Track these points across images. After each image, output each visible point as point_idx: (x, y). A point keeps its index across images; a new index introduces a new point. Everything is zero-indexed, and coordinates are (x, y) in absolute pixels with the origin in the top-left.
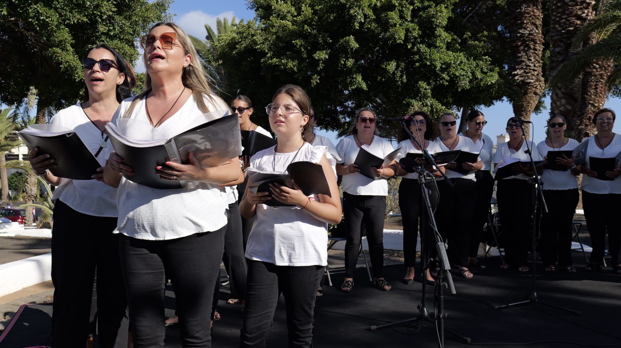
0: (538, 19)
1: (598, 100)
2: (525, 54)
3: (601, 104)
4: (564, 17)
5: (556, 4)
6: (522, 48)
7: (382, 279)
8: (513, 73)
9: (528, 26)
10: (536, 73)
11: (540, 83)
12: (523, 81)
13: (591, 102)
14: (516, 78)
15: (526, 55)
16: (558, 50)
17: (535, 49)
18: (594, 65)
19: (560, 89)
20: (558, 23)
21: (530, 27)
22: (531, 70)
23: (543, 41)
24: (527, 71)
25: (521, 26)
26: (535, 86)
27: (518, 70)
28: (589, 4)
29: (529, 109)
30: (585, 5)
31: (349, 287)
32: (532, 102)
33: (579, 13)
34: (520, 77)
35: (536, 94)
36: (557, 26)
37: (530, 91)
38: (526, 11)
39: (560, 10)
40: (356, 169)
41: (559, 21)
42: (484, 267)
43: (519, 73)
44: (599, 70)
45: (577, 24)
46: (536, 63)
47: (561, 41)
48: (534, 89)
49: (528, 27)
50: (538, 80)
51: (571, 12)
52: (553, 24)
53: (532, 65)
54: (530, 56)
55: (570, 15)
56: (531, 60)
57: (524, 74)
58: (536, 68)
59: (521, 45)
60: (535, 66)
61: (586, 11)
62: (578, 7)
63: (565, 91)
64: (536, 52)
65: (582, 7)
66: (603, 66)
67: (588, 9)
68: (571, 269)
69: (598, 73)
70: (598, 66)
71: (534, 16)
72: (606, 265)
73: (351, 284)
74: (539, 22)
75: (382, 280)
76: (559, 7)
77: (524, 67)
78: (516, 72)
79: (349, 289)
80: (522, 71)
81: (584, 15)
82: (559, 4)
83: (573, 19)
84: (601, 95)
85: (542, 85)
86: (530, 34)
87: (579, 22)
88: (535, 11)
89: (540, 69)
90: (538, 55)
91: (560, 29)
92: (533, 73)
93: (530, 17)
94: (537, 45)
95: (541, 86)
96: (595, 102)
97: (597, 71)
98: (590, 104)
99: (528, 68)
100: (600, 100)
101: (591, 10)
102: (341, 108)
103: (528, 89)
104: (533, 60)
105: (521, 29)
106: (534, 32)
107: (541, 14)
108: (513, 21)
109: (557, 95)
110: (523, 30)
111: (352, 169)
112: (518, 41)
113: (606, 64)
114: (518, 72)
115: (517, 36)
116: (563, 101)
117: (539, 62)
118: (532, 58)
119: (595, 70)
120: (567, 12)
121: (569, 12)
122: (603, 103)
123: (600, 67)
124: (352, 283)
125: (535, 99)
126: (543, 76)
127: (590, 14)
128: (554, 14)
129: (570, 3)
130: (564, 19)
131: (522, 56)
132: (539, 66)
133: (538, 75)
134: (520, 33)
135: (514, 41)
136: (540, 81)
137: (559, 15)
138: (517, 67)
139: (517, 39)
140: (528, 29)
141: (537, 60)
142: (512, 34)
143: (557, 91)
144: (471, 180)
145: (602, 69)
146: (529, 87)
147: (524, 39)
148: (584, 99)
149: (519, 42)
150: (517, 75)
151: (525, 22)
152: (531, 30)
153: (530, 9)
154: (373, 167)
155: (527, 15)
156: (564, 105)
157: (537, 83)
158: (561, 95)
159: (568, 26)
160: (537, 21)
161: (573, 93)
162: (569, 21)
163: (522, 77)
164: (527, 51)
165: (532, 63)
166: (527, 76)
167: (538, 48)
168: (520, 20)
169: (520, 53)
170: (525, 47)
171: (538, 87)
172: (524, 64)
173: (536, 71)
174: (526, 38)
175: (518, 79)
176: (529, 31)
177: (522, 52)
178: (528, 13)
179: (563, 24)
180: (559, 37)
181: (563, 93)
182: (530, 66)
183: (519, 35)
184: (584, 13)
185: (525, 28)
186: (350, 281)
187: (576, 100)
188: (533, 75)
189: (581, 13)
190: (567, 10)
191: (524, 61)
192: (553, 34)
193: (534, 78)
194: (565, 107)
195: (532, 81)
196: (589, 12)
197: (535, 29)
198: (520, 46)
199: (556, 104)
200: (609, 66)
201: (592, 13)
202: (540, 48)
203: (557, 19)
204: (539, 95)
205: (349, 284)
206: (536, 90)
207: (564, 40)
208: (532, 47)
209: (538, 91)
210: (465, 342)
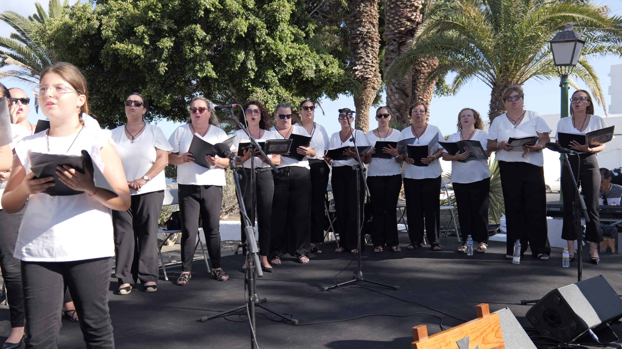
0: (375, 18)
1: (426, 96)
2: (363, 51)
3: (428, 100)
4: (396, 18)
5: (389, 6)
6: (361, 45)
7: (220, 269)
8: (354, 68)
9: (366, 24)
10: (374, 69)
11: (378, 78)
12: (362, 76)
13: (421, 97)
14: (356, 73)
15: (365, 52)
16: (392, 49)
17: (373, 47)
18: (423, 63)
19: (394, 84)
20: (391, 23)
21: (368, 25)
22: (370, 66)
23: (380, 40)
24: (366, 67)
25: (360, 24)
26: (373, 81)
27: (358, 66)
28: (417, 8)
29: (369, 102)
30: (413, 8)
31: (185, 281)
32: (370, 96)
33: (409, 15)
34: (360, 72)
35: (374, 88)
36: (391, 26)
37: (368, 85)
38: (365, 10)
39: (393, 11)
40: (190, 158)
41: (392, 21)
42: (321, 251)
43: (359, 69)
44: (426, 68)
45: (407, 25)
46: (373, 59)
47: (395, 40)
48: (372, 84)
49: (366, 26)
50: (375, 76)
51: (402, 14)
52: (387, 24)
53: (370, 61)
54: (369, 53)
55: (401, 16)
56: (369, 57)
57: (364, 70)
58: (373, 65)
59: (361, 42)
60: (372, 62)
61: (415, 14)
62: (408, 10)
63: (398, 87)
64: (374, 49)
65: (411, 10)
66: (430, 65)
67: (416, 12)
68: (396, 249)
69: (426, 71)
70: (426, 65)
71: (372, 15)
72: (426, 243)
73: (187, 276)
74: (376, 22)
75: (220, 271)
76: (392, 8)
77: (364, 63)
78: (356, 68)
79: (185, 282)
80: (362, 67)
81: (413, 17)
82: (392, 6)
83: (404, 20)
84: (428, 91)
85: (379, 80)
86: (368, 32)
87: (409, 23)
88: (372, 10)
89: (377, 66)
90: (375, 53)
91: (393, 28)
92: (371, 69)
93: (368, 16)
94: (374, 43)
95: (378, 82)
96: (424, 97)
97: (425, 69)
98: (419, 99)
99: (367, 64)
100: (428, 95)
101: (418, 13)
102: (189, 98)
103: (367, 84)
104: (371, 57)
105: (360, 26)
106: (371, 30)
107: (377, 14)
108: (353, 19)
109: (391, 90)
110: (362, 28)
111: (187, 157)
112: (357, 38)
113: (433, 63)
114: (358, 67)
115: (356, 34)
116: (397, 96)
117: (376, 59)
118: (370, 55)
119: (423, 68)
120: (398, 13)
121: (401, 14)
122: (430, 98)
123: (427, 66)
124: (189, 276)
125: (373, 93)
126: (380, 72)
127: (418, 17)
128: (388, 14)
129: (401, 6)
130: (396, 19)
131: (361, 52)
132: (377, 63)
133: (375, 71)
134: (359, 30)
135: (354, 38)
136: (377, 77)
137: (392, 16)
138: (357, 62)
139: (357, 36)
140: (366, 27)
141: (375, 57)
142: (352, 31)
143: (391, 86)
144: (304, 168)
145: (429, 67)
146: (368, 82)
147: (363, 37)
148: (414, 93)
149: (359, 39)
150: (356, 70)
151: (364, 20)
152: (369, 29)
153: (368, 9)
154: (207, 155)
155: (365, 14)
156: (397, 100)
157: (375, 79)
158: (394, 90)
159: (400, 26)
160: (374, 20)
161: (406, 89)
162: (400, 21)
163: (362, 72)
164: (366, 48)
165: (370, 59)
166: (366, 72)
167: (375, 45)
168: (359, 18)
169: (360, 50)
170: (364, 44)
171: (376, 82)
172: (363, 60)
173: (374, 67)
174: (365, 35)
175: (358, 74)
176: (367, 29)
177: (361, 49)
178: (366, 13)
179: (395, 25)
180: (392, 36)
181: (396, 88)
182: (368, 62)
183: (358, 32)
184: (413, 15)
185: (364, 27)
186: (187, 274)
187: (407, 96)
188: (372, 71)
189: (411, 15)
190: (399, 11)
191: (363, 58)
192: (387, 33)
193: (372, 73)
194: (398, 101)
195: (370, 76)
196: (417, 14)
197: (372, 28)
198: (359, 44)
199: (390, 98)
200: (435, 65)
201: (419, 16)
202: (377, 45)
203: (391, 19)
204: (376, 89)
205: (185, 277)
206: (374, 85)
207: (397, 39)
208: (370, 44)
209: (376, 86)
210: (293, 324)
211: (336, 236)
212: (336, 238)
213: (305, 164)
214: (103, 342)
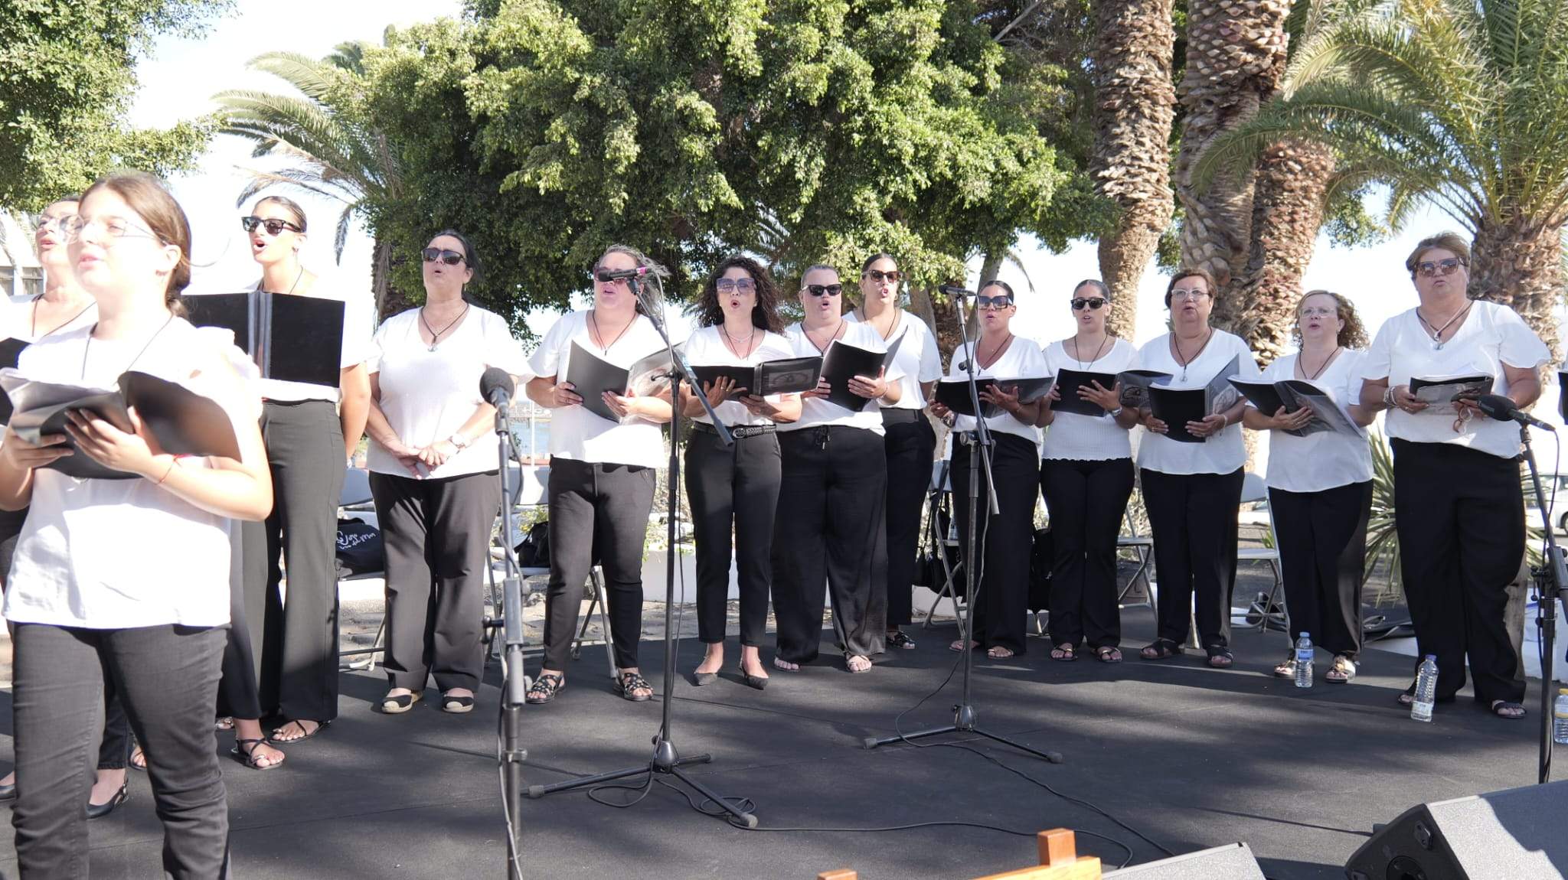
0: (1163, 43)
1: (1296, 250)
2: (1129, 128)
3: (1301, 261)
4: (1216, 42)
5: (1199, 11)
6: (1124, 113)
7: (634, 671)
8: (1101, 174)
9: (1138, 59)
10: (1154, 177)
11: (1164, 202)
12: (1122, 196)
13: (1279, 254)
14: (1107, 186)
15: (1132, 132)
16: (1200, 124)
17: (1153, 119)
18: (1291, 163)
19: (1201, 219)
20: (1202, 56)
21: (1144, 63)
22: (1143, 170)
23: (1174, 100)
24: (1133, 170)
25: (1122, 59)
26: (1150, 209)
27: (1112, 169)
28: (1274, 16)
29: (1136, 263)
30: (1265, 17)
31: (545, 692)
32: (1142, 247)
33: (1252, 35)
34: (1117, 184)
35: (1152, 227)
36: (1200, 65)
37: (1137, 219)
38: (1136, 23)
39: (1209, 26)
40: (572, 396)
41: (1205, 51)
42: (912, 646)
43: (1115, 176)
44: (1300, 177)
45: (1245, 63)
46: (1154, 152)
47: (1209, 102)
48: (1149, 216)
49: (1138, 64)
50: (1157, 194)
51: (1233, 33)
52: (1192, 59)
53: (1145, 157)
54: (1142, 135)
55: (1230, 38)
56: (1142, 144)
57: (1127, 179)
58: (1154, 166)
59: (1123, 106)
60: (1152, 159)
61: (1267, 32)
62: (1250, 21)
63: (1214, 225)
64: (1156, 125)
65: (1258, 21)
66: (1311, 169)
67: (1273, 27)
68: (1109, 654)
69: (1298, 184)
70: (1298, 168)
71: (1155, 35)
73: (552, 683)
74: (1166, 53)
75: (632, 675)
76: (1205, 17)
77: (1128, 161)
78: (1106, 173)
79: (543, 696)
80: (1123, 170)
81: (1262, 42)
82: (1206, 12)
83: (1237, 50)
84: (1302, 237)
85: (1167, 206)
86: (1142, 81)
87: (1250, 57)
88: (1157, 23)
89: (1164, 169)
90: (1161, 134)
91: (1206, 71)
92: (1147, 175)
93: (1145, 37)
94: (1159, 108)
95: (1164, 210)
96: (1288, 253)
97: (1296, 180)
98: (1276, 257)
99: (1136, 163)
100: (1300, 249)
101: (1279, 29)
102: (690, 244)
103: (1133, 215)
104: (1148, 144)
105: (1121, 65)
106: (1152, 75)
107: (1171, 32)
108: (1104, 46)
109: (1194, 233)
110: (1127, 68)
111: (563, 394)
112: (1114, 96)
113: (1319, 164)
114: (1113, 172)
115: (1112, 85)
116: (1208, 248)
117: (1163, 150)
118: (1146, 140)
119: (1290, 177)
120: (1223, 32)
121: (1230, 32)
122: (1307, 256)
123: (1303, 170)
124: (558, 681)
125: (1149, 239)
126: (1171, 185)
127: (1276, 40)
128: (1196, 33)
129: (1231, 11)
130: (1215, 47)
131: (1122, 133)
132: (1163, 160)
133: (1158, 181)
134: (1119, 76)
135: (1105, 96)
136: (1163, 198)
137: (1206, 37)
138: (1110, 159)
139: (1114, 92)
140: (1139, 68)
141: (1158, 146)
142: (1102, 78)
143: (1194, 223)
145: (1307, 175)
146: (1137, 211)
147: (1128, 94)
148: (1256, 243)
149: (1118, 98)
150: (1106, 180)
151: (1133, 50)
152: (1146, 72)
153: (1145, 19)
155: (1137, 34)
156: (1209, 259)
157: (1156, 202)
158: (1203, 234)
159: (1224, 66)
160: (1162, 48)
161: (1233, 231)
162: (1227, 53)
163: (1122, 184)
164: (1135, 121)
165: (1146, 152)
166: (1133, 183)
167: (1160, 115)
168: (1122, 45)
169: (1119, 126)
170: (1131, 111)
171: (1159, 212)
172: (1127, 153)
173: (1155, 171)
174: (1135, 89)
175: (1111, 191)
176: (1140, 72)
177: (1123, 124)
178: (1140, 29)
179: (1213, 61)
180: (1204, 91)
181: (1208, 229)
182: (1140, 159)
183: (1116, 81)
184: (1262, 36)
185: (1132, 66)
186: (552, 677)
187: (1237, 249)
188: (1148, 181)
189: (1256, 36)
190: (1223, 26)
191: (1126, 147)
192: (1190, 84)
193: (1149, 187)
194: (1212, 263)
195: (1143, 196)
196: (1273, 34)
197: (1156, 68)
198: (1118, 110)
199: (1191, 254)
200: (1324, 168)
201: (1281, 37)
202: (1166, 115)
203: (1201, 47)
204: (1159, 231)
205: (546, 684)
206: (1154, 218)
207: (1216, 100)
208: (1147, 112)
209: (1158, 222)
210: (744, 825)
211: (958, 609)
212: (958, 614)
213: (870, 421)
214: (195, 823)
